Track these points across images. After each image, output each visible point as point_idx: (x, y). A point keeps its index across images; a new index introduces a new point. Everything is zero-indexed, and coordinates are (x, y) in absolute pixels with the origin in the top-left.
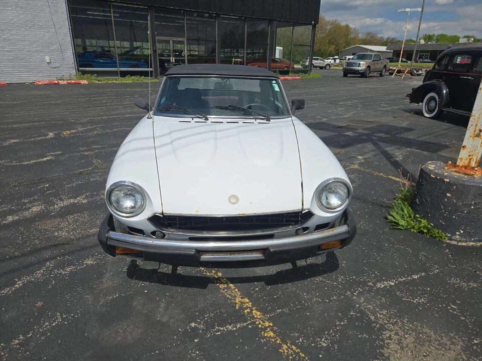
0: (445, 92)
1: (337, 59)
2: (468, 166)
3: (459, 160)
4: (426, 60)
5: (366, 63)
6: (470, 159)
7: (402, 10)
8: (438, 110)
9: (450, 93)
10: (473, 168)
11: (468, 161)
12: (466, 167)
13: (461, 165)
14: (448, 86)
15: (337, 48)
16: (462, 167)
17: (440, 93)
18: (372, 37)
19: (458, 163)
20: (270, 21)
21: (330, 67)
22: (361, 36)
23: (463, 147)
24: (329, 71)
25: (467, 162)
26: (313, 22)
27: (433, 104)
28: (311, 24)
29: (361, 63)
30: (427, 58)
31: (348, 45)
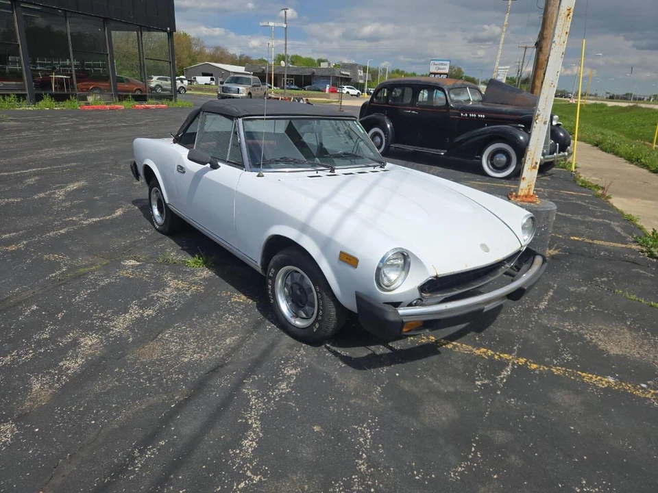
0: (389, 126)
1: (184, 79)
2: (528, 195)
3: (520, 191)
4: (293, 87)
5: (247, 89)
6: (529, 189)
7: (265, 24)
8: (385, 146)
9: (394, 126)
10: (532, 196)
11: (527, 190)
12: (526, 196)
13: (522, 194)
14: (392, 121)
15: (180, 64)
16: (523, 196)
17: (384, 128)
18: (222, 53)
19: (519, 194)
20: (106, 21)
21: (186, 91)
22: (208, 51)
23: (523, 179)
24: (184, 96)
25: (526, 192)
26: (169, 29)
27: (378, 140)
28: (166, 31)
29: (240, 88)
30: (292, 84)
31: (194, 61)
